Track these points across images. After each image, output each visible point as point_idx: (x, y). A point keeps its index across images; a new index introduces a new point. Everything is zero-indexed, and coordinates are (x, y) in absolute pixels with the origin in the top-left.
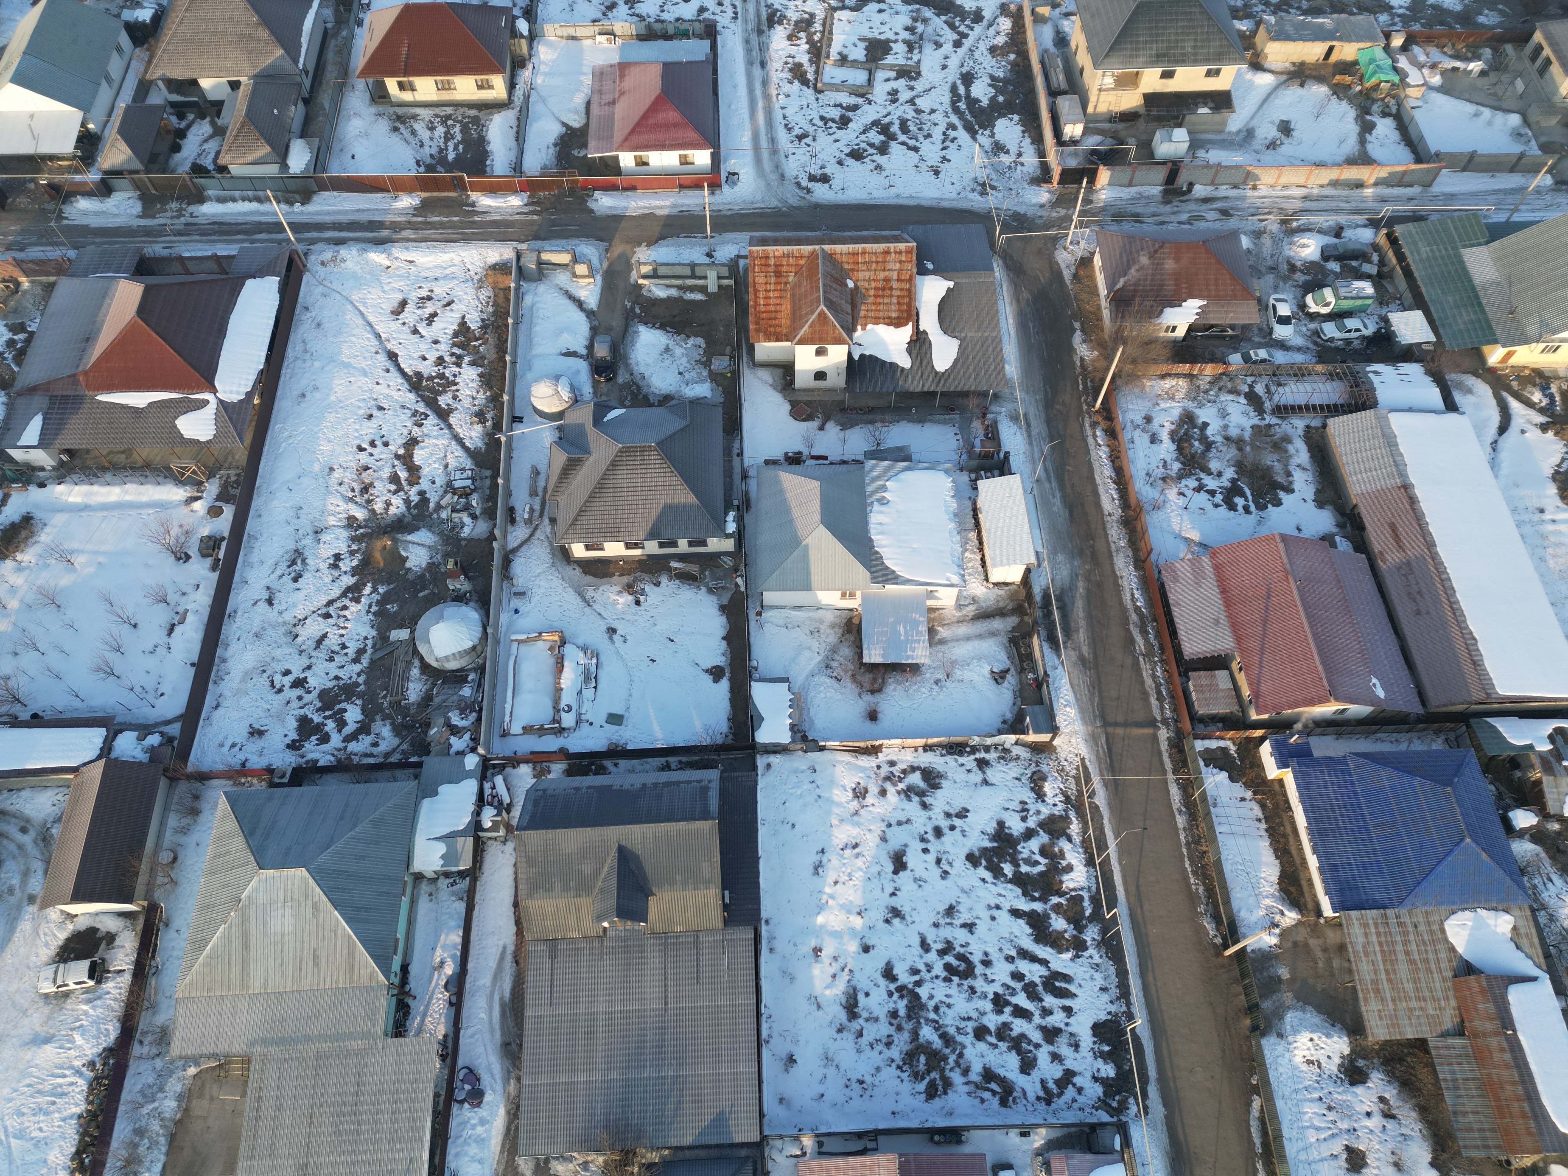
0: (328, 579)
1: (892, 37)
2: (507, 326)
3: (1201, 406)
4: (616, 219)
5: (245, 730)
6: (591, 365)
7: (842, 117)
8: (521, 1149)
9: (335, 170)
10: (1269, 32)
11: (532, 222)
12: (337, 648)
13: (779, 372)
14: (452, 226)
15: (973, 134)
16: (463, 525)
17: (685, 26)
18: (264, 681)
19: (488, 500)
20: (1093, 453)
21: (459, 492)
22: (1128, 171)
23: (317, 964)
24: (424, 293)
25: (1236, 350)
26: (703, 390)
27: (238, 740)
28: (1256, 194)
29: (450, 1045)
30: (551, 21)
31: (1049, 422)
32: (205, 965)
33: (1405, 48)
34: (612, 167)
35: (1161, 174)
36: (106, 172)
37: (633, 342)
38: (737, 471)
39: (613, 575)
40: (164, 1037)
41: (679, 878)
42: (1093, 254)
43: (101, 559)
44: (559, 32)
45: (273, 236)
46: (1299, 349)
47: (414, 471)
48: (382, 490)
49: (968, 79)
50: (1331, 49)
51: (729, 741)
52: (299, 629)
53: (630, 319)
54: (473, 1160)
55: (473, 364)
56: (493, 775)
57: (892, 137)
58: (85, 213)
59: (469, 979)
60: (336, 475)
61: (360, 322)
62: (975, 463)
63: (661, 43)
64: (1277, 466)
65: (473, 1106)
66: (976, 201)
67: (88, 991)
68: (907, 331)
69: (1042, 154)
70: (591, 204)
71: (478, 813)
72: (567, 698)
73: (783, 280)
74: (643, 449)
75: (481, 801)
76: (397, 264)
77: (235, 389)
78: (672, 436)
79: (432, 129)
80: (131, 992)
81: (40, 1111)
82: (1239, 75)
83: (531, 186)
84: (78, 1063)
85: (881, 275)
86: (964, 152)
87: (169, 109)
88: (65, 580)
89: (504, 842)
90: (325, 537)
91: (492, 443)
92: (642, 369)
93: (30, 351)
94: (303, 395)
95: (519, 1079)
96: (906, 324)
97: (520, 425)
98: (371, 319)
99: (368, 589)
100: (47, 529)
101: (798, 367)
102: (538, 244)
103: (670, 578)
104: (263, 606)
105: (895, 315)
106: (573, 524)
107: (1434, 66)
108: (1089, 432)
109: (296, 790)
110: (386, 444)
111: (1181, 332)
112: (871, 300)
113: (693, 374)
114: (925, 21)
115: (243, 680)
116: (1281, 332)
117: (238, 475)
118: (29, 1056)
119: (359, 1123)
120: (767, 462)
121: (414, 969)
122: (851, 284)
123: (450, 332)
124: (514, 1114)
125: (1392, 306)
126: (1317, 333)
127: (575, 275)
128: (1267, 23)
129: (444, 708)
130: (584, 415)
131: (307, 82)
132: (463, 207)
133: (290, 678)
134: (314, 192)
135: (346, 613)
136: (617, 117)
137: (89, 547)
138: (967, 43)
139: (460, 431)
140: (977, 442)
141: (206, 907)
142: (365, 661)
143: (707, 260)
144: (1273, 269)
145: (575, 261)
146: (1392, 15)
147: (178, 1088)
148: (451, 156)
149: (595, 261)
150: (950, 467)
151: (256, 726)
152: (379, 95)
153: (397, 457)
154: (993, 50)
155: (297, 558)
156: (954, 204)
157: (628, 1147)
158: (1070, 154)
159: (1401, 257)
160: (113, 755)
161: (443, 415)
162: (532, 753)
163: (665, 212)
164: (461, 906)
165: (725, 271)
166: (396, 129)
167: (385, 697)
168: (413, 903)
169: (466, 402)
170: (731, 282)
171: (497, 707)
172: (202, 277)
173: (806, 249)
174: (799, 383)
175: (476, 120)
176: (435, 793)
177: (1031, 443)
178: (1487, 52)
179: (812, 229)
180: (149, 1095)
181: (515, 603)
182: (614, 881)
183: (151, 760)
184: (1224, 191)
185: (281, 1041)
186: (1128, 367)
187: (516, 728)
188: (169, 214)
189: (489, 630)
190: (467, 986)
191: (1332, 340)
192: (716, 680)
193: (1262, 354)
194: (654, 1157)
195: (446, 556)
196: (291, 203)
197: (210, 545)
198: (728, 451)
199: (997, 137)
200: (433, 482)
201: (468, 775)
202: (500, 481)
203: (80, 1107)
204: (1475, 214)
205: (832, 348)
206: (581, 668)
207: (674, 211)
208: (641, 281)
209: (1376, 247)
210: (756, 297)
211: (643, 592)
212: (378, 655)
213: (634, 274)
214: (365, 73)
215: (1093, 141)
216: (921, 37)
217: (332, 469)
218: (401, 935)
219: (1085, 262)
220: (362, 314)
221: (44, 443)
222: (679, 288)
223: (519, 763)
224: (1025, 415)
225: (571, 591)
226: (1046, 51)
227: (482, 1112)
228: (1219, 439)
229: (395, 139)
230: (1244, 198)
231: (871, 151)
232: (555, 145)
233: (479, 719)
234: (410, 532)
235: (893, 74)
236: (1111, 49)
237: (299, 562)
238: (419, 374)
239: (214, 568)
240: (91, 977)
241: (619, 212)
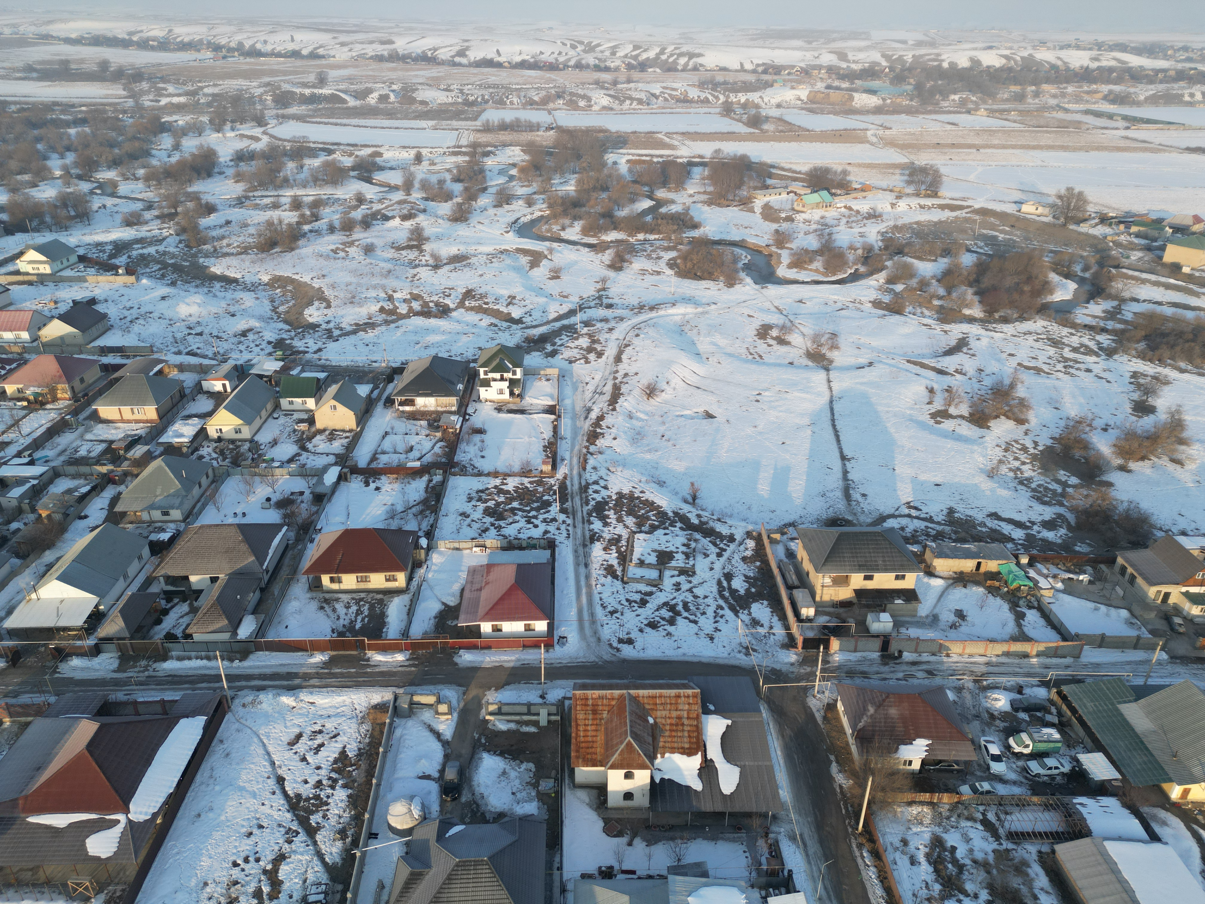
1: (675, 550)
2: (378, 754)
3: (946, 831)
4: (474, 670)
6: (441, 786)
7: (642, 599)
9: (272, 636)
10: (933, 553)
11: (410, 673)
13: (595, 792)
14: (349, 675)
15: (736, 612)
17: (535, 542)
20: (863, 873)
22: (853, 641)
24: (317, 728)
25: (964, 783)
26: (531, 808)
28: (950, 660)
30: (443, 539)
31: (821, 842)
33: (1031, 564)
34: (476, 632)
35: (877, 644)
36: (101, 639)
37: (477, 767)
38: (557, 884)
42: (836, 701)
44: (448, 546)
45: (212, 685)
46: (1015, 783)
49: (729, 577)
50: (979, 564)
53: (476, 748)
55: (344, 786)
57: (678, 614)
58: (75, 669)
61: (261, 751)
62: (763, 880)
63: (517, 552)
64: (1024, 889)
66: (742, 660)
68: (696, 761)
69: (787, 627)
70: (456, 659)
73: (599, 716)
74: (477, 863)
76: (301, 705)
77: (144, 810)
78: (502, 851)
79: (348, 607)
82: (918, 579)
83: (413, 647)
85: (674, 714)
86: (730, 624)
87: (162, 596)
91: (348, 858)
92: (482, 790)
94: (199, 815)
96: (696, 754)
97: (375, 841)
98: (271, 749)
101: (610, 788)
102: (412, 689)
105: (687, 746)
107: (1055, 577)
108: (857, 854)
110: (258, 860)
111: (916, 766)
112: (667, 733)
113: (524, 794)
114: (696, 541)
116: (997, 768)
120: (584, 876)
122: (651, 720)
123: (331, 759)
125: (1079, 749)
126: (1025, 770)
127: (437, 713)
128: (930, 547)
130: (430, 832)
131: (266, 578)
132: (361, 662)
134: (252, 652)
136: (482, 599)
138: (726, 555)
139: (323, 847)
140: (763, 860)
143: (540, 701)
144: (977, 716)
145: (439, 701)
146: (1016, 544)
148: (358, 626)
149: (454, 702)
150: (743, 883)
152: (316, 586)
153: (265, 872)
154: (744, 559)
156: (726, 662)
158: (808, 628)
159: (1074, 711)
161: (311, 832)
163: (511, 665)
165: (554, 709)
166: (322, 608)
169: (333, 821)
170: (558, 718)
172: (147, 717)
173: (617, 693)
174: (612, 802)
175: (381, 602)
177: (809, 862)
178: (1089, 569)
179: (621, 678)
184: (925, 657)
186: (879, 795)
188: (136, 670)
191: (1038, 775)
193: (986, 786)
196: (231, 660)
198: (549, 865)
199: (753, 615)
204: (1119, 679)
205: (637, 773)
207: (518, 664)
208: (488, 717)
209: (1052, 702)
210: (577, 730)
213: (484, 711)
214: (307, 572)
215: (823, 620)
216: (694, 550)
217: (206, 884)
219: (831, 707)
220: (264, 745)
222: (517, 722)
224: (801, 835)
226: (781, 561)
228: (968, 862)
229: (321, 614)
230: (942, 663)
231: (663, 623)
232: (435, 618)
235: (676, 573)
236: (826, 561)
238: (298, 796)
241: (477, 665)
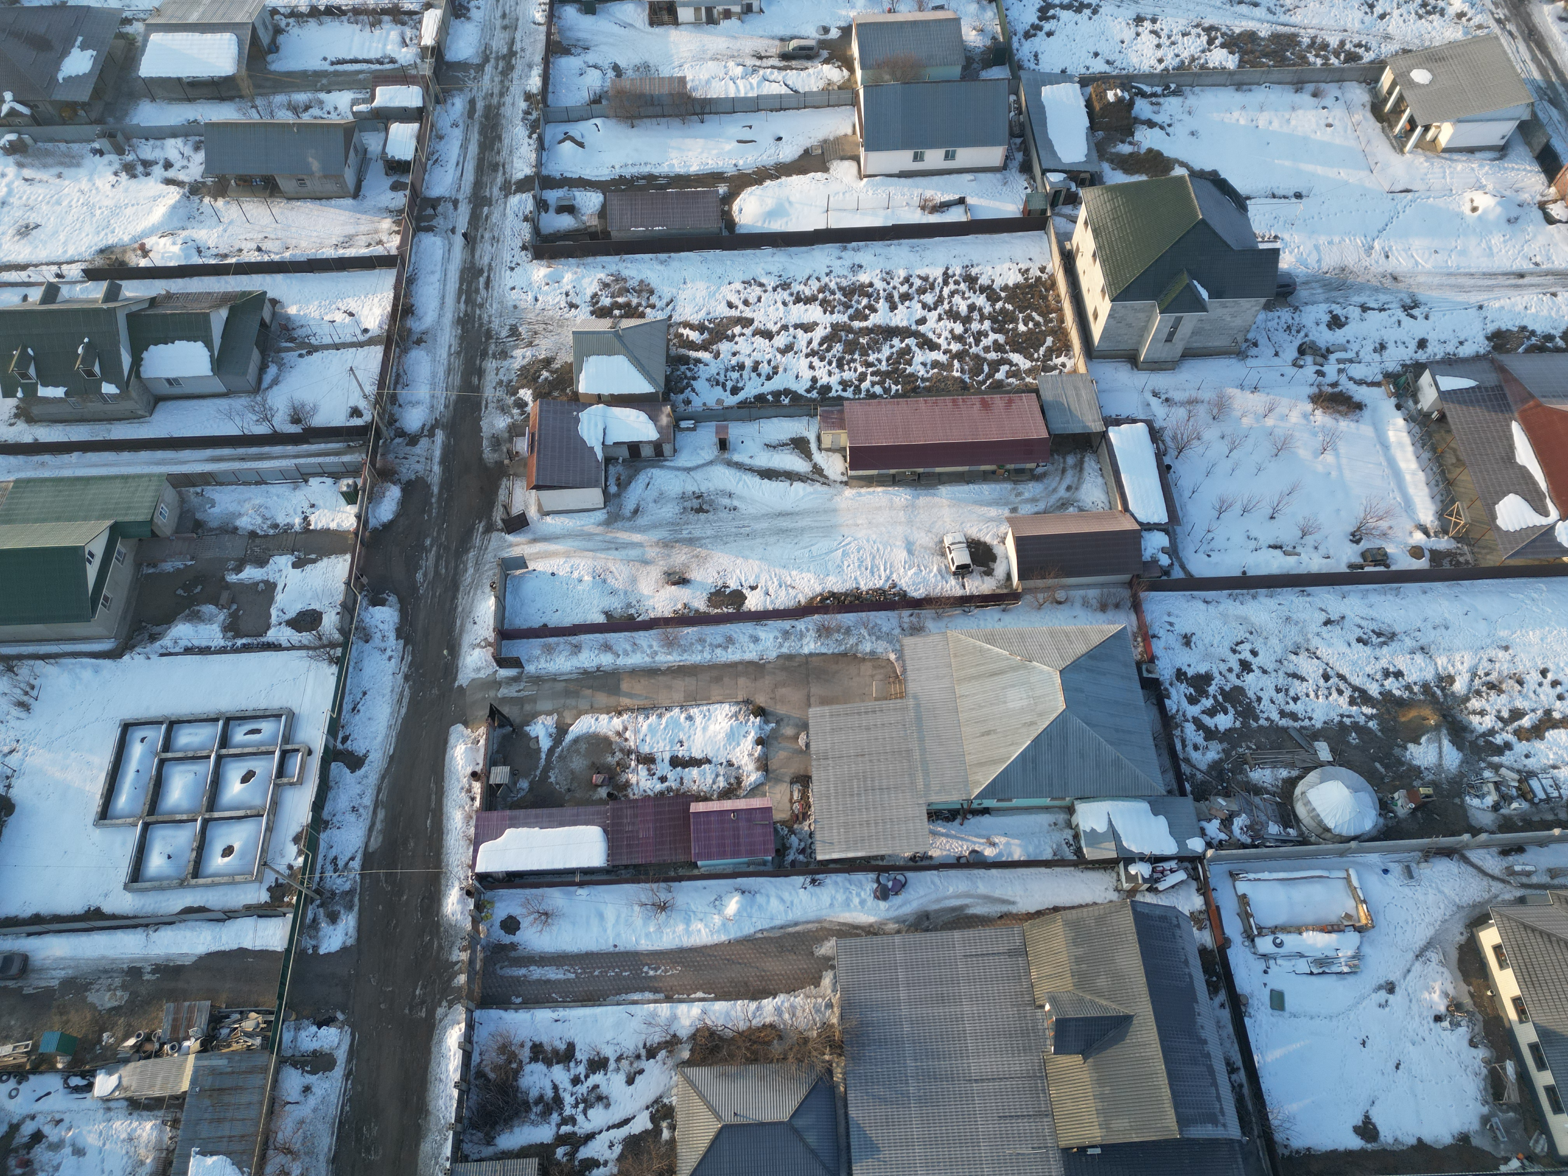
0: (1369, 670)
5: (1188, 630)
8: (842, 942)
12: (1292, 693)
16: (1482, 797)
18: (1241, 634)
19: (1524, 820)
21: (1524, 786)
23: (983, 735)
27: (1176, 627)
29: (924, 863)
32: (975, 647)
39: (1469, 984)
40: (916, 630)
41: (1107, 1090)
43: (1334, 474)
47: (1537, 731)
48: (1500, 703)
51: (1281, 1151)
52: (1304, 655)
54: (833, 898)
56: (1186, 869)
59: (982, 872)
60: (1501, 654)
65: (875, 892)
67: (947, 568)
71: (1143, 858)
72: (1290, 941)
75: (1155, 860)
80: (949, 598)
81: (861, 561)
84: (894, 577)
88: (1303, 453)
89: (1116, 890)
90: (1419, 658)
93: (1545, 355)
95: (898, 932)
99: (1368, 711)
100: (1353, 425)
103: (1487, 1062)
104: (1323, 617)
106: (1525, 927)
109: (1138, 685)
115: (1237, 617)
117: (1467, 562)
118: (898, 543)
119: (859, 795)
121: (986, 820)
124: (870, 931)
129: (1249, 809)
133: (1249, 657)
135: (1335, 695)
137: (1344, 461)
141: (1021, 636)
142: (1284, 722)
147: (879, 650)
151: (1194, 639)
155: (1387, 637)
157: (846, 1048)
160: (1144, 534)
162: (1218, 908)
164: (1048, 855)
167: (1249, 748)
168: (1046, 809)
171: (1263, 864)
176: (1156, 813)
180: (875, 632)
181: (1396, 869)
182: (1093, 1013)
183: (1145, 563)
185: (919, 719)
187: (1242, 887)
189: (1353, 844)
190: (976, 872)
192: (1357, 1130)
194: (838, 1076)
195: (1434, 784)
197: (1379, 557)
200: (1527, 756)
201: (1181, 843)
202: (1557, 831)
203: (864, 587)
206: (1332, 954)
211: (1455, 1025)
212: (1294, 734)
218: (1016, 802)
221: (1445, 396)
223: (1203, 894)
225: (1430, 932)
227: (870, 901)
233: (1244, 846)
234: (1453, 742)
237: (1382, 639)
239: (1351, 566)
240: (958, 567)
